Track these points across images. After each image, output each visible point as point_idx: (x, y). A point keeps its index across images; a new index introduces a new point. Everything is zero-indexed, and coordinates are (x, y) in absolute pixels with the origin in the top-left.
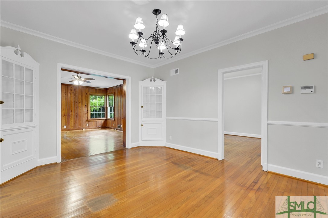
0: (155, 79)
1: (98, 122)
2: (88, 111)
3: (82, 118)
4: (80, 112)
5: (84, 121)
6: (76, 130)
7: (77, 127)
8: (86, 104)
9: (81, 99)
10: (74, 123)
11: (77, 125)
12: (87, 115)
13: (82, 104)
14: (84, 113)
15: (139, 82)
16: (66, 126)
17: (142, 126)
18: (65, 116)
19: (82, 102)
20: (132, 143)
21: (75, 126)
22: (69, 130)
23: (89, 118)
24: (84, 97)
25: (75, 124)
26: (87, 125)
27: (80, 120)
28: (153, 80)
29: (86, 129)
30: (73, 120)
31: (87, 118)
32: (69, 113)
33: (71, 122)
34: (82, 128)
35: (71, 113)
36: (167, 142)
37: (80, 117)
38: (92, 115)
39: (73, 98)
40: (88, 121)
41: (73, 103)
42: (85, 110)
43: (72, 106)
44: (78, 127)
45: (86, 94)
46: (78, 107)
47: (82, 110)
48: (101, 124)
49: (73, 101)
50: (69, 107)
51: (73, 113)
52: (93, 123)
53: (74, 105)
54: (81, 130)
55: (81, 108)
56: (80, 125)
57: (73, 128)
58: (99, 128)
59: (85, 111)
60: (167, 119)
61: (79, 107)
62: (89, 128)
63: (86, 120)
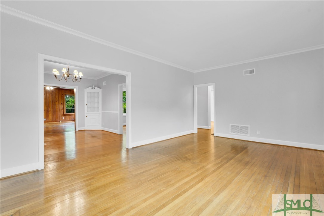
0: (95, 87)
1: (72, 116)
2: (63, 107)
3: (58, 113)
4: (57, 108)
5: (60, 116)
6: (54, 122)
7: (54, 120)
8: (62, 102)
9: (58, 99)
10: (52, 117)
11: (54, 118)
12: (62, 111)
13: (59, 102)
14: (60, 109)
15: (85, 89)
16: (45, 119)
17: (87, 117)
19: (59, 101)
20: (79, 127)
21: (53, 119)
22: (48, 122)
23: (65, 113)
24: (60, 97)
26: (63, 118)
27: (57, 114)
28: (93, 88)
29: (62, 121)
30: (51, 114)
31: (63, 113)
33: (49, 116)
34: (59, 120)
35: (49, 109)
36: (102, 127)
37: (57, 112)
38: (67, 111)
39: (51, 98)
41: (51, 102)
42: (61, 107)
43: (50, 104)
44: (56, 119)
45: (62, 94)
46: (55, 105)
47: (59, 107)
49: (51, 100)
50: (48, 105)
51: (51, 109)
52: (67, 117)
53: (52, 103)
54: (58, 122)
55: (58, 105)
56: (57, 118)
57: (51, 120)
60: (102, 113)
62: (65, 120)
63: (62, 114)
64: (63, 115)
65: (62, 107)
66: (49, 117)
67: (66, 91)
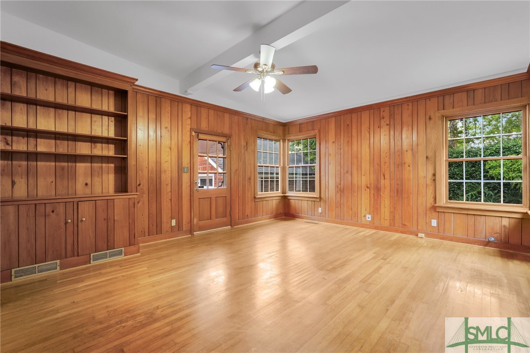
1: (482, 219)
2: (434, 175)
4: (409, 180)
5: (422, 209)
6: (397, 231)
7: (398, 225)
8: (430, 153)
10: (391, 212)
11: (398, 218)
12: (431, 189)
14: (422, 182)
16: (370, 216)
18: (368, 190)
21: (393, 219)
22: (377, 228)
25: (393, 213)
26: (434, 223)
27: (409, 204)
29: (428, 235)
30: (387, 202)
31: (430, 201)
32: (378, 181)
33: (382, 206)
34: (415, 229)
35: (382, 181)
37: (409, 194)
38: (455, 191)
40: (435, 211)
42: (426, 172)
45: (430, 118)
46: (401, 165)
47: (416, 173)
48: (498, 228)
51: (387, 182)
54: (413, 236)
55: (411, 168)
56: (409, 219)
58: (487, 244)
59: (425, 177)
61: (406, 165)
62: (441, 235)
63: (429, 205)
64: (434, 208)
65: (430, 176)
66: (382, 211)
67: (448, 100)
